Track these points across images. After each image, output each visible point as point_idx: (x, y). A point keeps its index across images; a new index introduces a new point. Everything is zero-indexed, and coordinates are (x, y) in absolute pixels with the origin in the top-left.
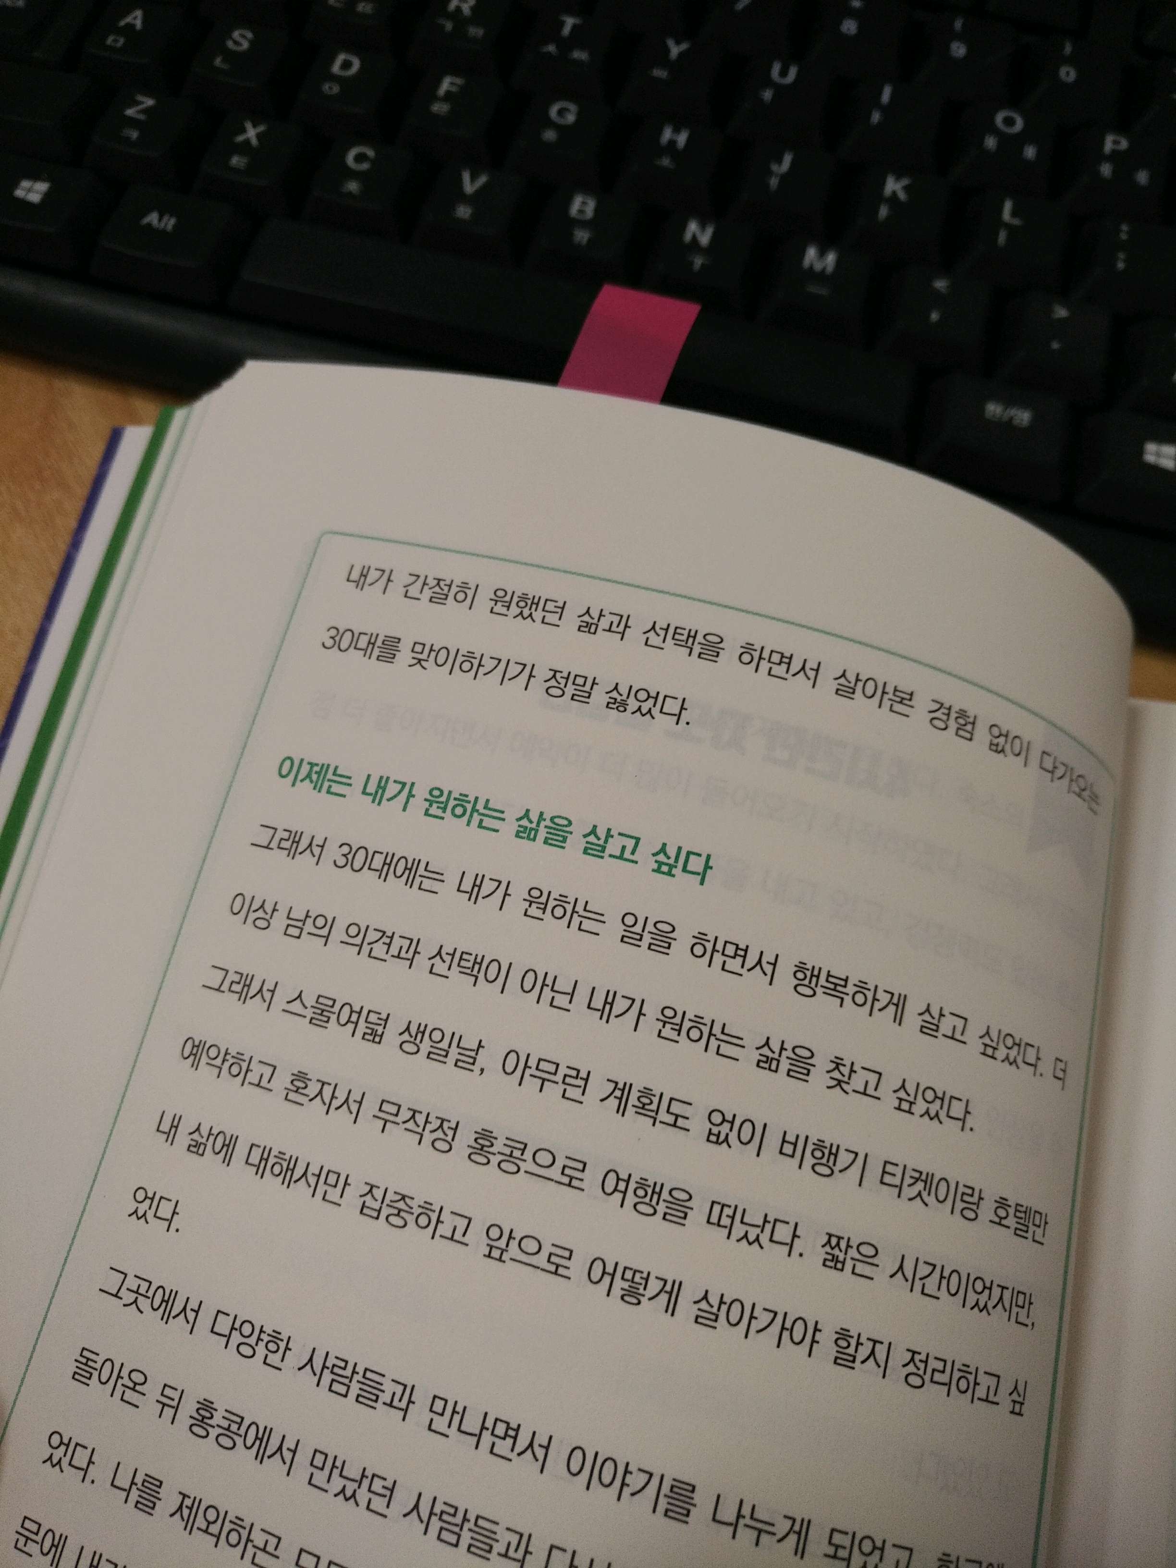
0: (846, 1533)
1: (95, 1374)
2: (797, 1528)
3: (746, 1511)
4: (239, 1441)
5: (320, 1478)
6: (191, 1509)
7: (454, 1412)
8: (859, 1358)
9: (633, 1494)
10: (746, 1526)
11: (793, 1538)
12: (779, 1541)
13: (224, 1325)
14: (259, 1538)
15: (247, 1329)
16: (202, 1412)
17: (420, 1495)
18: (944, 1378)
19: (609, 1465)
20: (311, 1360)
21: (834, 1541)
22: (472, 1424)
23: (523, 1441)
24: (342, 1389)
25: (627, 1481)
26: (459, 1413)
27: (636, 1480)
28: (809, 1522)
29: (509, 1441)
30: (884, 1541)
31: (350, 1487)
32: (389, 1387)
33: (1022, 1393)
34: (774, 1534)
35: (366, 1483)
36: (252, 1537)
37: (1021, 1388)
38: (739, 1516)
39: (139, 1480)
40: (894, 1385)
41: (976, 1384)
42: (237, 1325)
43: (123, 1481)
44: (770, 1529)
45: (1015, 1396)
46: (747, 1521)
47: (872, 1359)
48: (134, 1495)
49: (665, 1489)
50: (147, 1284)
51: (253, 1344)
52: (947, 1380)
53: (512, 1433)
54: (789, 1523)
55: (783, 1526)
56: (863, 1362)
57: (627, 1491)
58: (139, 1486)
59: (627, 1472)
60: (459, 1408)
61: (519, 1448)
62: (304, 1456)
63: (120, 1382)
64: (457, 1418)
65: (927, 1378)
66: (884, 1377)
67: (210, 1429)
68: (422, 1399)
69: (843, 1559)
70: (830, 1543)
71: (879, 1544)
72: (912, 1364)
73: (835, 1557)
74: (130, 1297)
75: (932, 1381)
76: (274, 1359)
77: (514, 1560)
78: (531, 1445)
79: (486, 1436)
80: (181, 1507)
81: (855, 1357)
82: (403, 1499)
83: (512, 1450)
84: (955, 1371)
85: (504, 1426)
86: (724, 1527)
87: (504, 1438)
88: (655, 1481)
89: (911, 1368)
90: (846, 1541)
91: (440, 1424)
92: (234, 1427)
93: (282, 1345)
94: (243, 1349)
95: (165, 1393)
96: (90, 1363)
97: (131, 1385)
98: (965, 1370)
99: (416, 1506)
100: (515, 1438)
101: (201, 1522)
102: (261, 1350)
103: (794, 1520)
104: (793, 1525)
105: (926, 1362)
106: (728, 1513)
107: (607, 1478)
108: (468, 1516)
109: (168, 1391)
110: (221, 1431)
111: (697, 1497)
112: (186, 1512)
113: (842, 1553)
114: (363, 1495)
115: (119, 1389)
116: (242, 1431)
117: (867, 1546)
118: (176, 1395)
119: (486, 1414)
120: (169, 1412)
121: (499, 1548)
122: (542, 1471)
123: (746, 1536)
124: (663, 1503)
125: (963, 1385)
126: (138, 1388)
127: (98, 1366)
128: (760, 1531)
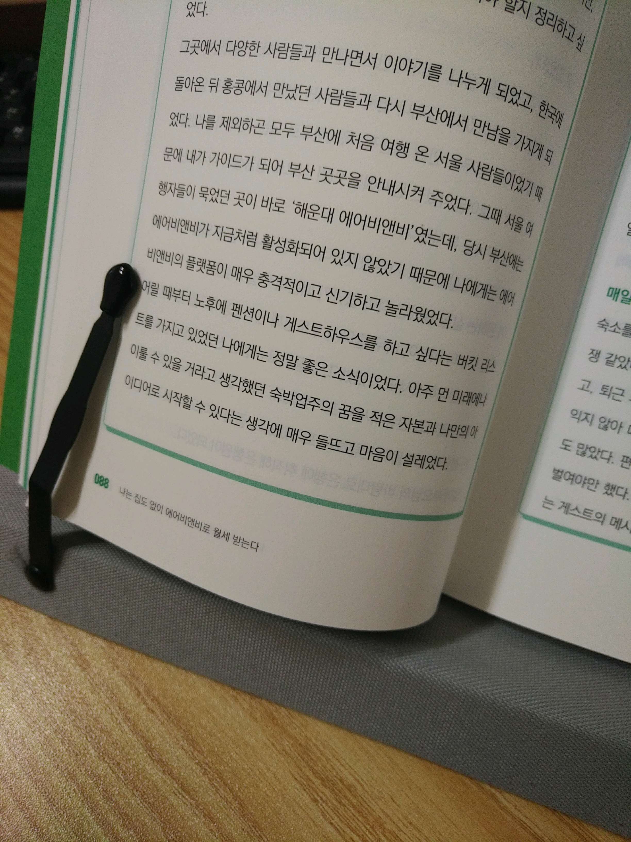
0: (506, 86)
1: (184, 85)
2: (485, 82)
3: (464, 75)
4: (243, 90)
5: (278, 94)
6: (227, 122)
7: (334, 52)
8: (516, 9)
9: (414, 72)
10: (463, 81)
11: (483, 86)
12: (477, 87)
13: (231, 47)
14: (255, 123)
15: (241, 45)
16: (227, 84)
17: (321, 89)
18: (552, 23)
19: (404, 61)
20: (269, 48)
21: (500, 88)
22: (342, 55)
23: (365, 58)
24: (284, 56)
25: (412, 67)
26: (335, 52)
27: (415, 66)
28: (490, 80)
29: (359, 59)
30: (521, 91)
31: (291, 94)
32: (304, 49)
33: (582, 41)
34: (476, 85)
35: (298, 90)
36: (253, 124)
37: (582, 38)
38: (461, 77)
39: (206, 119)
40: (531, 23)
41: (565, 29)
42: (237, 45)
43: (200, 121)
44: (474, 82)
45: (579, 41)
46: (464, 79)
47: (522, 9)
48: (205, 124)
49: (428, 68)
50: (198, 42)
51: (244, 50)
52: (553, 24)
53: (359, 55)
54: (482, 80)
55: (479, 82)
56: (518, 11)
57: (411, 71)
58: (207, 121)
59: (411, 63)
60: (336, 50)
61: (363, 61)
62: (270, 88)
63: (194, 84)
64: (335, 54)
65: (545, 21)
66: (527, 18)
67: (231, 89)
68: (319, 50)
69: (503, 96)
70: (499, 89)
71: (519, 92)
72: (539, 14)
73: (500, 95)
74: (191, 50)
75: (547, 23)
76: (254, 53)
77: (364, 105)
78: (368, 59)
79: (349, 59)
80: (223, 123)
81: (514, 8)
82: (315, 92)
83: (360, 62)
84: (557, 21)
85: (356, 53)
86: (454, 82)
87: (356, 58)
88: (424, 65)
89: (539, 16)
90: (505, 89)
91: (328, 59)
92: (241, 85)
93: (256, 46)
94: (240, 54)
95: (212, 82)
96: (181, 82)
97: (198, 84)
98: (562, 21)
99: (320, 94)
100: (361, 57)
101: (232, 125)
102: (248, 51)
103: (484, 79)
104: (483, 81)
105: (546, 14)
106: (456, 76)
107: (402, 67)
108: (343, 93)
109: (213, 81)
110: (235, 89)
111: (442, 71)
112: (225, 124)
113: (504, 94)
114: (297, 95)
115: (194, 87)
116: (244, 86)
117: (514, 92)
118: (216, 81)
119: (348, 50)
120: (214, 89)
121: (358, 102)
122: (374, 69)
123: (463, 86)
124: (428, 74)
125: (560, 28)
126: (201, 84)
127: (184, 82)
128: (469, 83)
